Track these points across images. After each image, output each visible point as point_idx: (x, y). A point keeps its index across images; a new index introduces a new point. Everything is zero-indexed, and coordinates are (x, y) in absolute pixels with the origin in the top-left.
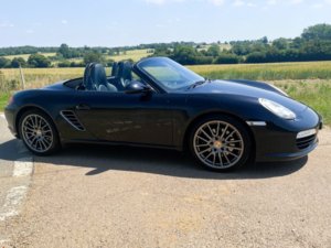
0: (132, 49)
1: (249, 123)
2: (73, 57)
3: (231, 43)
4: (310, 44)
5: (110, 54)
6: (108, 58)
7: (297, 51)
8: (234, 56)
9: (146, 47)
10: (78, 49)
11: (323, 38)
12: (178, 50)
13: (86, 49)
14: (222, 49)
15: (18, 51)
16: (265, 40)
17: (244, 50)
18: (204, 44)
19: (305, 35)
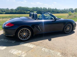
11: (21, 9)
19: (17, 9)
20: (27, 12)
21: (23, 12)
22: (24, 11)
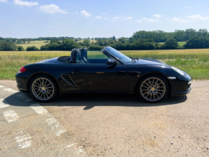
0: (34, 40)
1: (169, 78)
3: (96, 39)
4: (138, 41)
5: (18, 43)
6: (18, 45)
7: (132, 44)
8: (98, 46)
9: (43, 39)
11: (144, 38)
12: (65, 41)
13: (1, 39)
14: (91, 42)
16: (114, 38)
17: (103, 43)
18: (80, 39)
19: (134, 36)
20: (157, 45)
21: (145, 44)
22: (150, 41)
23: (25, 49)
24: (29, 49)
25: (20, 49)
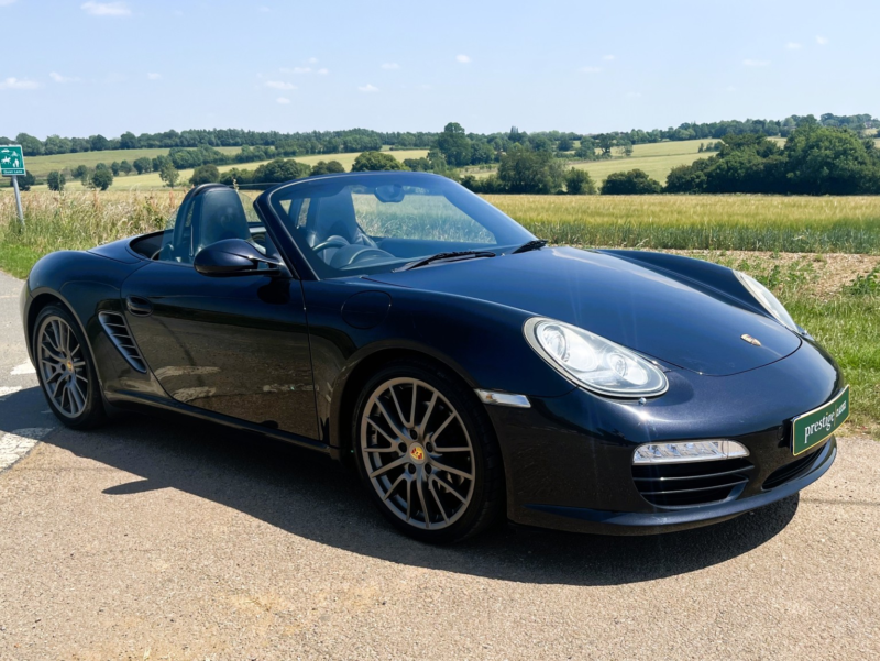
0: (651, 138)
1: (484, 395)
2: (474, 161)
10: (491, 139)
12: (801, 142)
13: (515, 137)
15: (331, 143)
23: (599, 184)
24: (616, 186)
25: (577, 185)
